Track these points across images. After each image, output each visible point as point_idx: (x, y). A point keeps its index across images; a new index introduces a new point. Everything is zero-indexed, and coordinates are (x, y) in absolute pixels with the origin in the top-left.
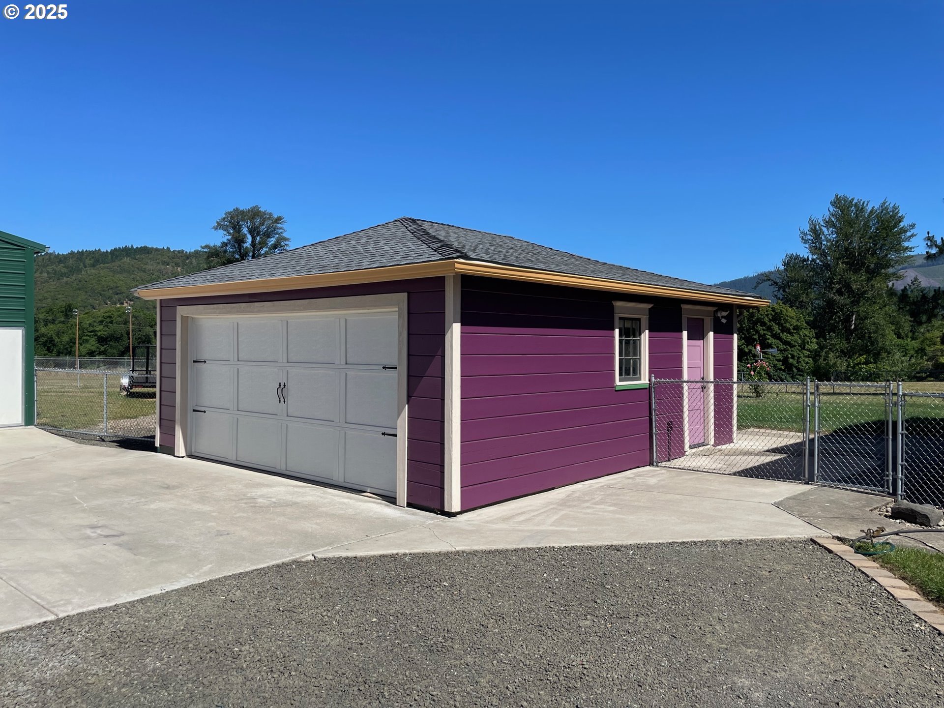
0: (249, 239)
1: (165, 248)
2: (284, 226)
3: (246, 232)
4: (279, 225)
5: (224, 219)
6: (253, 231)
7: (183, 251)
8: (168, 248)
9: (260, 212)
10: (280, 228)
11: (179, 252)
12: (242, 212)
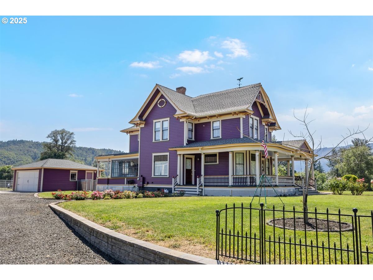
0: (60, 141)
1: (31, 141)
2: (74, 136)
3: (59, 139)
4: (72, 136)
5: (51, 134)
6: (62, 139)
7: (38, 142)
8: (32, 141)
9: (65, 131)
10: (73, 137)
11: (36, 142)
12: (58, 131)
